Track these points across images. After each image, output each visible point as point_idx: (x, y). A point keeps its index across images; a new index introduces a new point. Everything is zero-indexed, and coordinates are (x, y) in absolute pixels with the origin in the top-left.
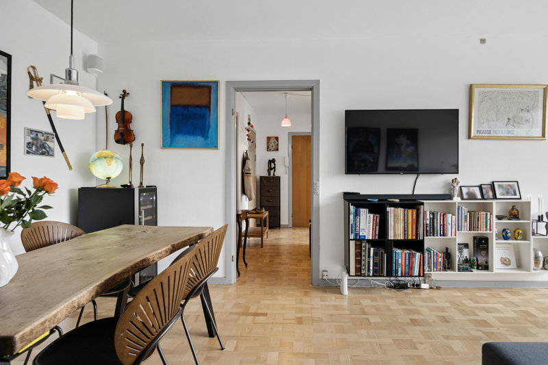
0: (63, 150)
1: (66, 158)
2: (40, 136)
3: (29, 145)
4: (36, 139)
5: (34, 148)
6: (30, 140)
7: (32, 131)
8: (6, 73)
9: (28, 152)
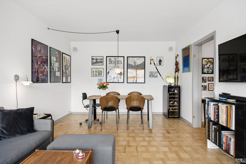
0: (161, 75)
1: (162, 78)
2: (153, 73)
3: (150, 75)
4: (152, 74)
5: (151, 76)
6: (150, 74)
7: (151, 72)
8: (144, 61)
9: (150, 77)
